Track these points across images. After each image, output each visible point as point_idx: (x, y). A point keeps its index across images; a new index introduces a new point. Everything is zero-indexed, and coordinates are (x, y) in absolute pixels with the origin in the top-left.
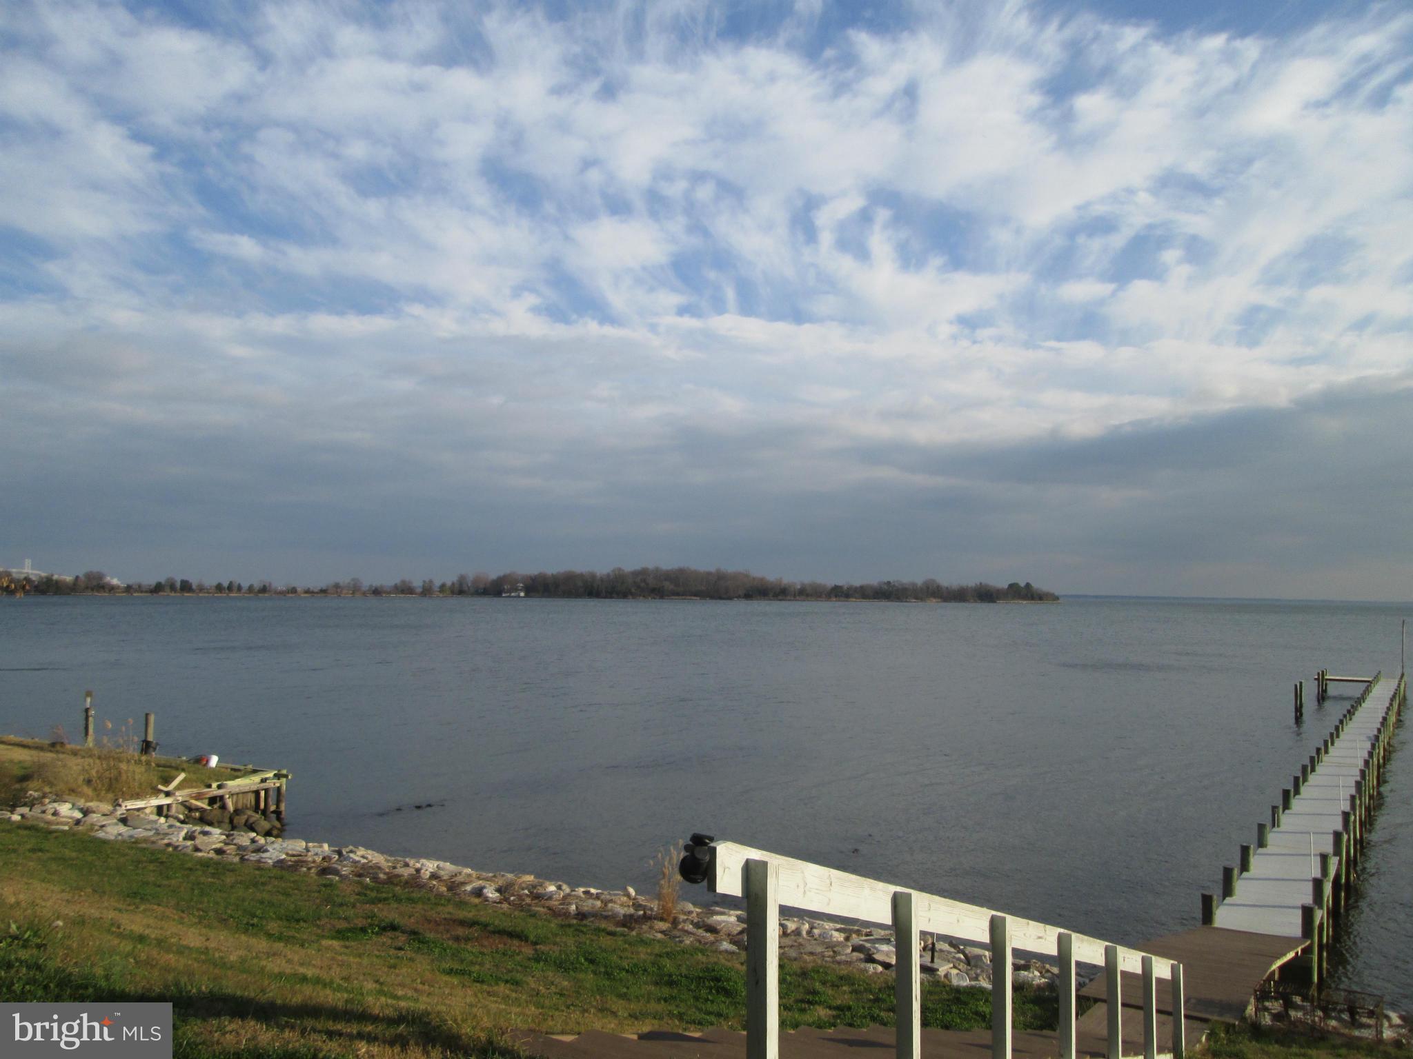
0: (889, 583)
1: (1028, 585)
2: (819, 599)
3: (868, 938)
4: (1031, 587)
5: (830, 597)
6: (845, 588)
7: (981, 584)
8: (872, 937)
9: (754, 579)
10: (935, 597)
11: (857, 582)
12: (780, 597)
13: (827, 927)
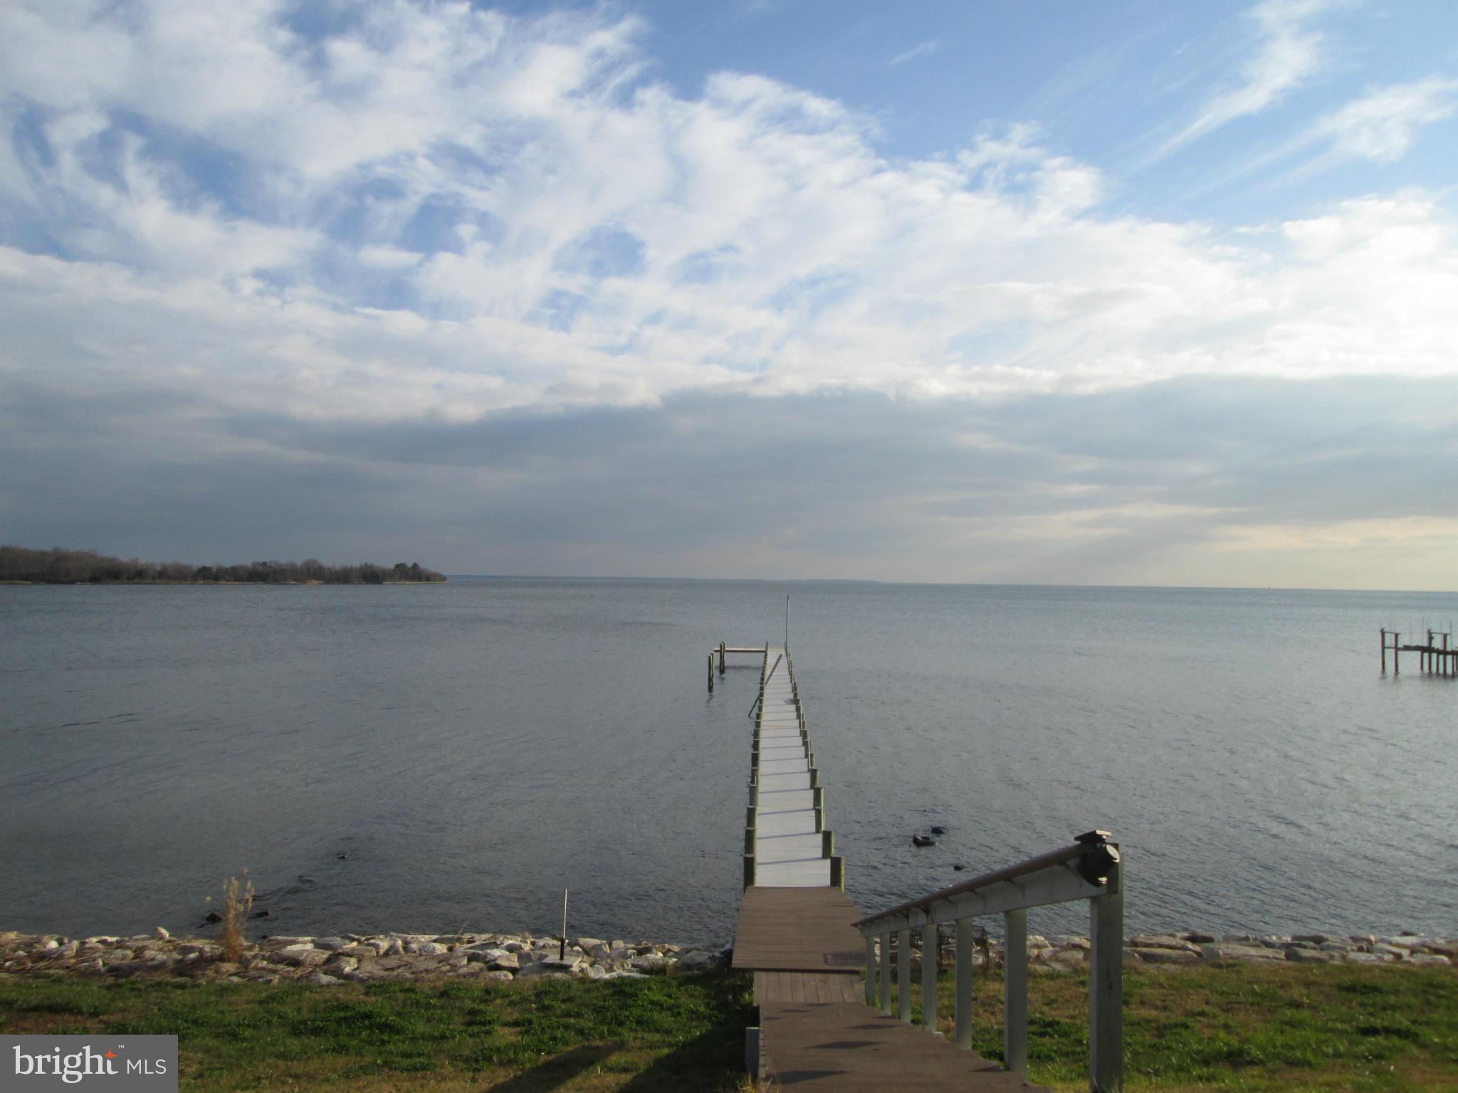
0: (264, 563)
1: (415, 566)
2: (183, 582)
3: (472, 945)
4: (419, 567)
5: (196, 580)
6: (214, 569)
7: (366, 564)
8: (476, 944)
9: (102, 559)
10: (317, 579)
11: (228, 562)
12: (135, 581)
13: (423, 940)
